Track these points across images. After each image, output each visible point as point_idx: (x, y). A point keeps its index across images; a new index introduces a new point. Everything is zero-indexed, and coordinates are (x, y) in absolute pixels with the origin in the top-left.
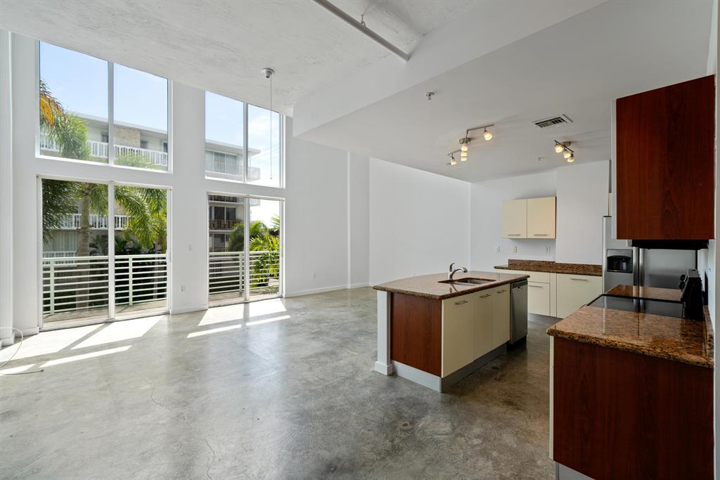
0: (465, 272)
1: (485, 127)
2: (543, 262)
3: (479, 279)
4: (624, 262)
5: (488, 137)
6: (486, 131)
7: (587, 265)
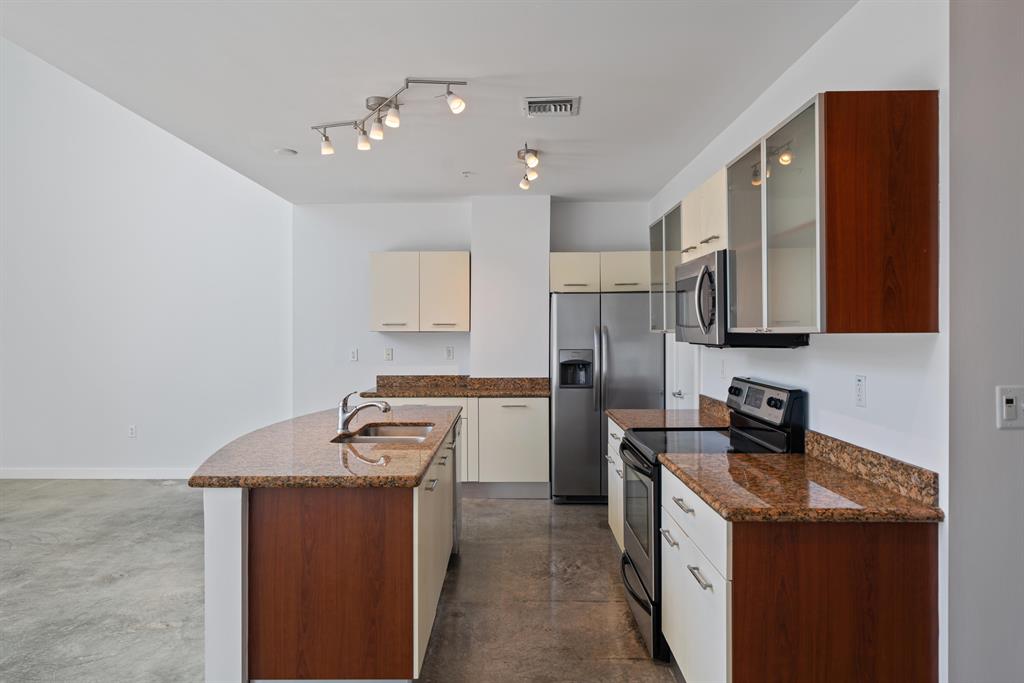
0: (385, 411)
1: (450, 83)
2: (442, 377)
3: (394, 425)
4: (581, 370)
5: (457, 106)
6: (450, 93)
7: (519, 379)
